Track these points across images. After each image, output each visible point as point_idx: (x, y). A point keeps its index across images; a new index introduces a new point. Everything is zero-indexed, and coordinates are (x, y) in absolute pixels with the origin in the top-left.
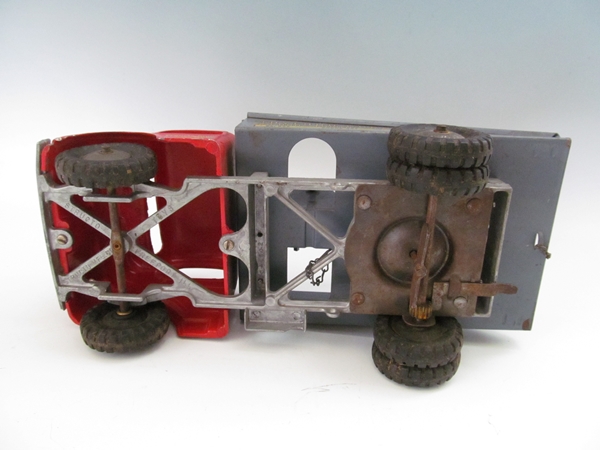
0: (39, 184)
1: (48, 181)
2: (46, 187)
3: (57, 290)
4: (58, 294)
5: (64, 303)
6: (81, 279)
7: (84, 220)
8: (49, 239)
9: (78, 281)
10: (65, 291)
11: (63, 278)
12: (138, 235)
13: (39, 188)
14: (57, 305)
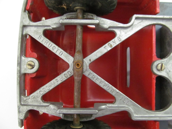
0: (23, 18)
1: (29, 17)
2: (27, 22)
3: (19, 108)
4: (19, 112)
5: (22, 120)
6: (39, 99)
7: (51, 49)
8: (19, 64)
9: (37, 101)
10: (25, 109)
11: (25, 99)
12: (92, 61)
13: (22, 22)
14: (17, 122)
